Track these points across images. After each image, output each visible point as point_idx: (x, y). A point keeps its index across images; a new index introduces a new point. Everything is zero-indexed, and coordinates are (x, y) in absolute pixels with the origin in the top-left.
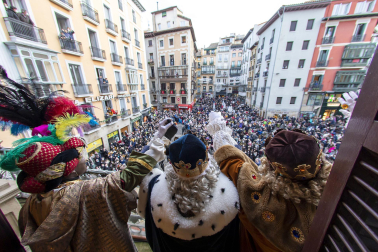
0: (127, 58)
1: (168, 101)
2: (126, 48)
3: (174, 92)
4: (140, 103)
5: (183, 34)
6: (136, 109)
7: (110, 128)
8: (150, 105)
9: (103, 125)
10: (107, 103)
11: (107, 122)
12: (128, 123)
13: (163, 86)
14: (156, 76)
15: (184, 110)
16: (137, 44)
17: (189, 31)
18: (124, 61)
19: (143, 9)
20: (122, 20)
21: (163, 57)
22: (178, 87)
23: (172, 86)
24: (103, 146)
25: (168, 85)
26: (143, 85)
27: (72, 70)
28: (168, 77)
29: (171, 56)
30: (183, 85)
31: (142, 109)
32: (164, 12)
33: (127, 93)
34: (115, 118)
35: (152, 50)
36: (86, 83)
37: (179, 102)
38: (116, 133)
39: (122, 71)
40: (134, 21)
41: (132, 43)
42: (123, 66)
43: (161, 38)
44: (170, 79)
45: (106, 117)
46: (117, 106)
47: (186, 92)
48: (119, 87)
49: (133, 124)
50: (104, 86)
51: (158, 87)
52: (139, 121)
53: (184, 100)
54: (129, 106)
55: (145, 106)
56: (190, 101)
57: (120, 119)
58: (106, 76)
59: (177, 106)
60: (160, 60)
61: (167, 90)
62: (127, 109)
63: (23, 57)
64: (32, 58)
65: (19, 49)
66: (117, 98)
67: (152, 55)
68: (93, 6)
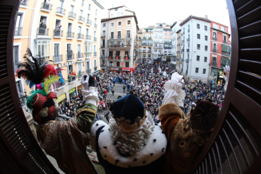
0: (87, 35)
1: (114, 64)
2: (87, 29)
3: (119, 58)
4: (92, 67)
5: (129, 19)
6: (89, 71)
7: (70, 86)
8: (99, 68)
9: (67, 83)
10: (70, 67)
11: (69, 81)
13: (111, 53)
14: (106, 45)
15: (127, 72)
16: (96, 26)
17: (133, 18)
18: (85, 37)
19: (102, 8)
20: (89, 15)
21: (112, 33)
22: (122, 54)
23: (118, 53)
24: (66, 99)
25: (114, 53)
26: (95, 53)
27: (55, 48)
28: (115, 46)
29: (119, 32)
30: (127, 53)
32: (116, 9)
33: (83, 59)
34: (74, 78)
35: (105, 29)
36: (60, 53)
37: (123, 65)
38: (74, 90)
39: (82, 44)
40: (96, 14)
41: (92, 26)
42: (84, 41)
43: (112, 21)
44: (117, 48)
45: (69, 78)
46: (76, 69)
47: (129, 58)
48: (79, 55)
50: (70, 55)
51: (107, 54)
53: (127, 64)
54: (84, 69)
55: (95, 68)
56: (132, 65)
57: (77, 79)
58: (72, 48)
59: (121, 69)
60: (110, 35)
61: (114, 56)
62: (82, 71)
63: (38, 44)
64: (41, 44)
65: (38, 41)
66: (77, 63)
67: (104, 31)
68: (75, 12)
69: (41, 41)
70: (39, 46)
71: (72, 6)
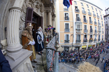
0: (99, 23)
2: (99, 20)
4: (101, 38)
6: (99, 40)
7: (90, 43)
8: (104, 40)
9: (88, 42)
10: (91, 36)
12: (95, 44)
16: (102, 19)
18: (98, 24)
19: (102, 10)
20: (97, 13)
26: (103, 32)
27: (85, 26)
31: (101, 40)
36: (87, 29)
38: (91, 46)
39: (97, 27)
40: (100, 13)
41: (100, 18)
42: (97, 25)
45: (90, 40)
46: (94, 37)
48: (96, 31)
49: (97, 45)
52: (99, 44)
55: (103, 39)
57: (93, 42)
62: (96, 39)
63: (77, 24)
64: (78, 24)
65: (76, 23)
66: (94, 35)
67: (107, 22)
68: (90, 12)
69: (78, 23)
70: (77, 25)
71: (89, 10)
